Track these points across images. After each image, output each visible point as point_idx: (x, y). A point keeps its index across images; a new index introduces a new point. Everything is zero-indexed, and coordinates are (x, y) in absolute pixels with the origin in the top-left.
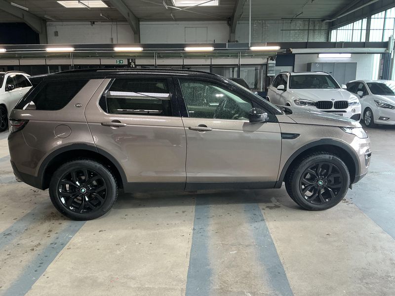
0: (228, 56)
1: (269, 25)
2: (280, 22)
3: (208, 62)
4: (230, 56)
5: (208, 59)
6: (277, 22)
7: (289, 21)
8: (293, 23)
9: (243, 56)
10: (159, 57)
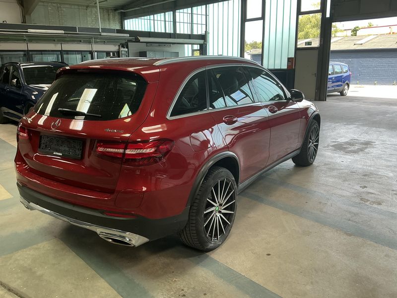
1: (64, 10)
2: (76, 7)
3: (58, 47)
4: (82, 41)
5: (58, 43)
6: (73, 7)
7: (85, 8)
8: (89, 10)
9: (96, 43)
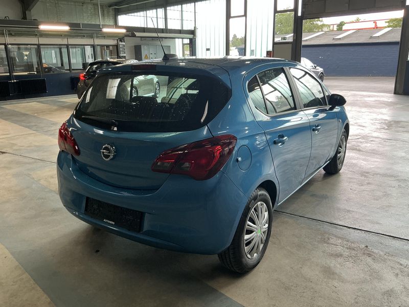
0: (84, 36)
1: (62, 6)
3: (65, 42)
5: (65, 38)
6: (70, 3)
7: (81, 4)
8: (85, 6)
9: (97, 37)
10: (10, 35)
